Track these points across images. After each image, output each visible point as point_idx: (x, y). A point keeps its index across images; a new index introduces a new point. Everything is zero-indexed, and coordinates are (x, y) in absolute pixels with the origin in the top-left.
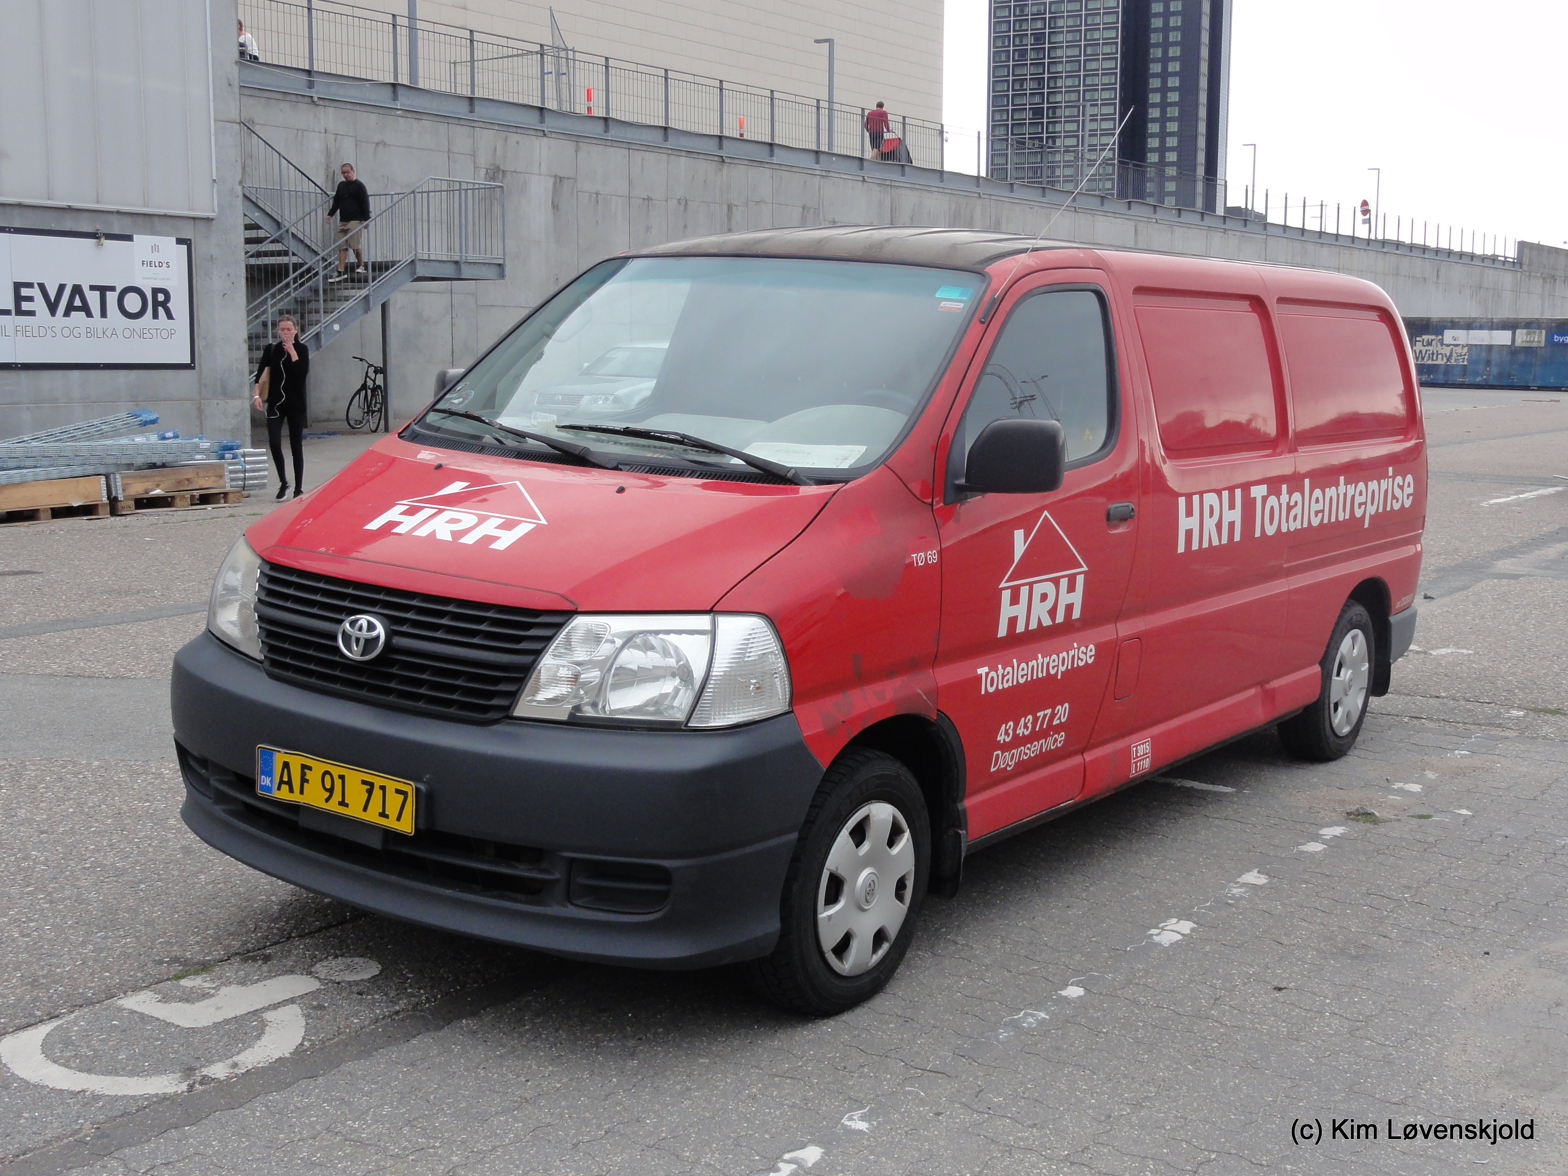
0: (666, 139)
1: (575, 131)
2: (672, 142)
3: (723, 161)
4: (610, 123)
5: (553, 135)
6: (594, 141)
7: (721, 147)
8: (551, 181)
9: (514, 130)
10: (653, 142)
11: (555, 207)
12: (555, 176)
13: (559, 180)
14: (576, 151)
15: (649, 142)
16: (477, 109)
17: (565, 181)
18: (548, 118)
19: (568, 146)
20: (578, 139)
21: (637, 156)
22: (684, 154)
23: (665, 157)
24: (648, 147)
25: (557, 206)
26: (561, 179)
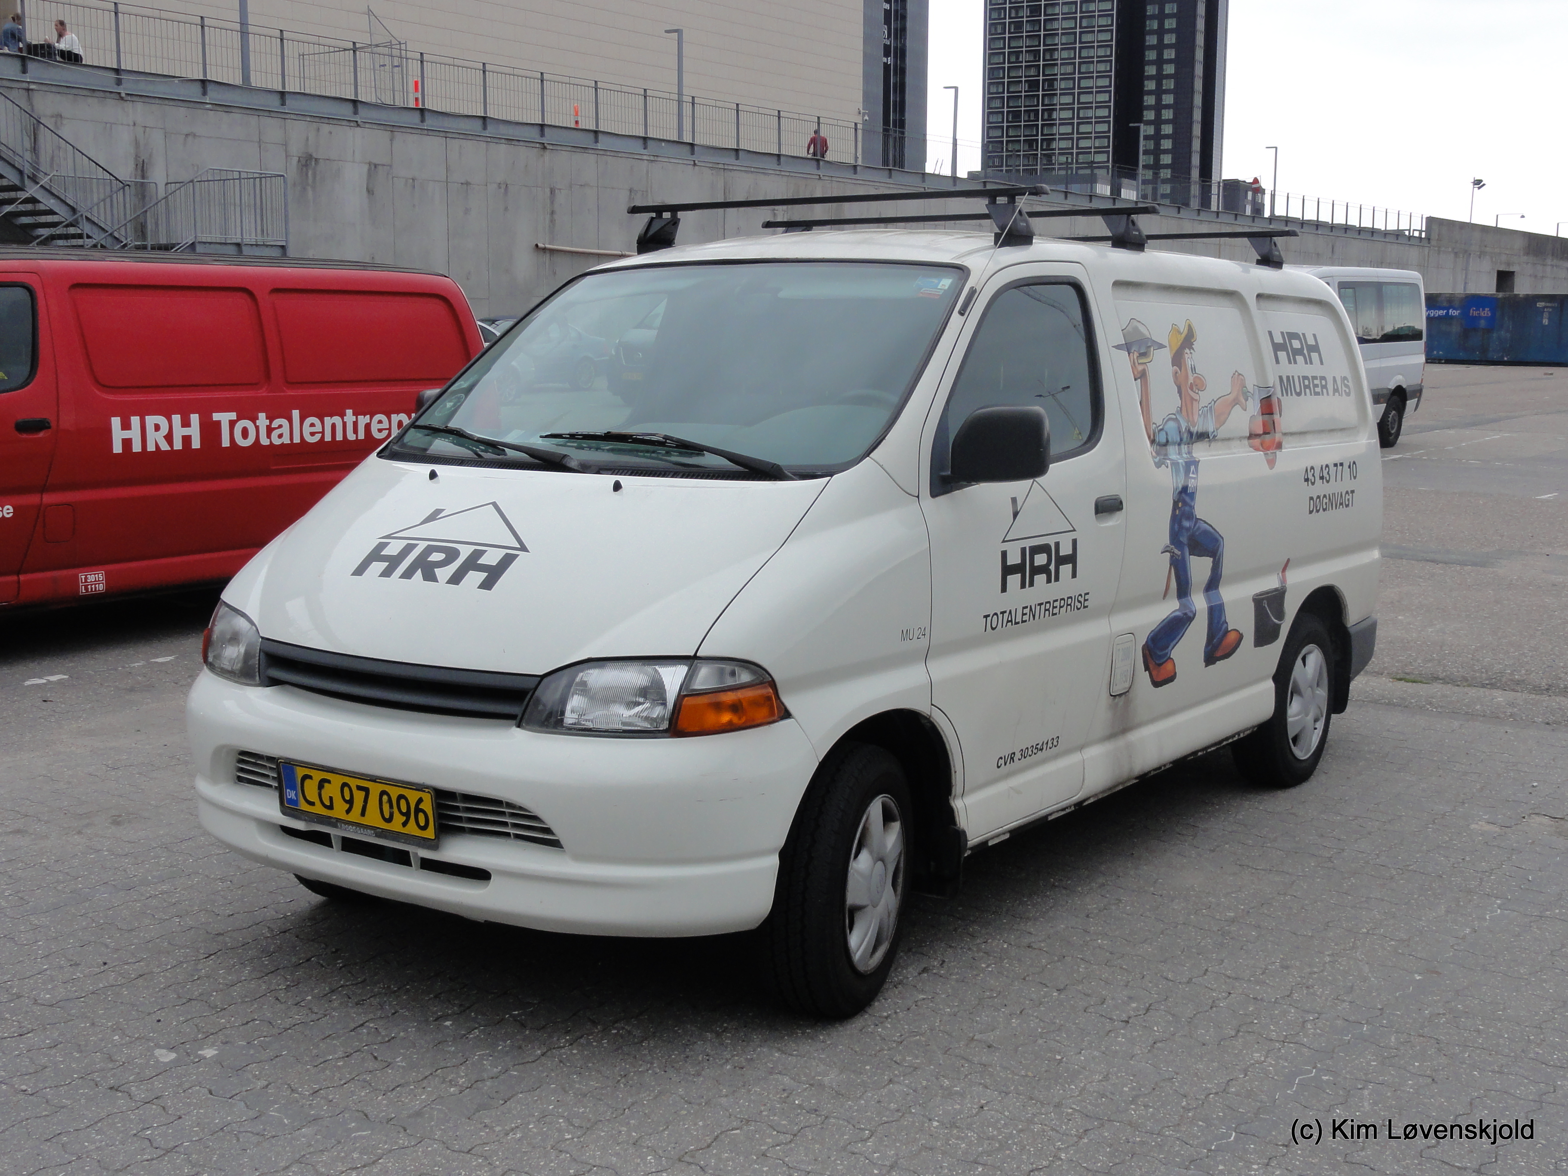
0: (485, 128)
1: (389, 121)
2: (491, 130)
3: (545, 148)
4: (427, 114)
5: (367, 126)
6: (409, 130)
7: (542, 135)
8: (366, 168)
9: (326, 121)
10: (470, 130)
11: (370, 191)
12: (370, 164)
13: (373, 167)
14: (391, 140)
15: (467, 130)
16: (287, 102)
17: (380, 168)
18: (361, 109)
19: (383, 136)
20: (393, 128)
21: (455, 144)
22: (503, 141)
23: (484, 145)
24: (465, 136)
25: (373, 191)
26: (376, 166)
